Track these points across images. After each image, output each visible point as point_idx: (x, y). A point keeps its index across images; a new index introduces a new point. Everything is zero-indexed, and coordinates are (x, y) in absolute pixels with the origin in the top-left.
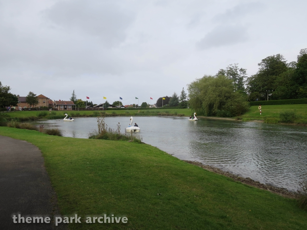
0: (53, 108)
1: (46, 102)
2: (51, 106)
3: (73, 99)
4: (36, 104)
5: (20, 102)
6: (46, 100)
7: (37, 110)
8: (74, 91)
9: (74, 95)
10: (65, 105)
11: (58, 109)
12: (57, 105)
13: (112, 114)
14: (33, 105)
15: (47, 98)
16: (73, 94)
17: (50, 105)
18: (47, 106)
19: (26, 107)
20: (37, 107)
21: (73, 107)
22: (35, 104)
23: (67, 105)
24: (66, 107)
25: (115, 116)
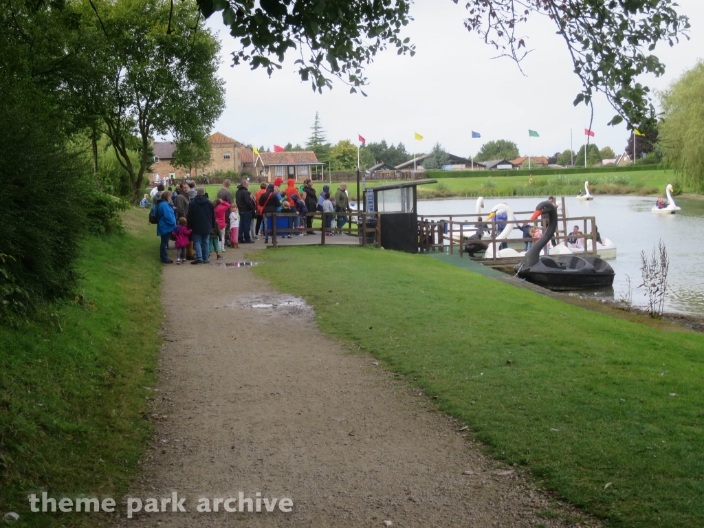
0: (253, 174)
1: (232, 157)
2: (248, 169)
3: (315, 142)
4: (204, 164)
5: (157, 159)
6: (231, 150)
7: (207, 183)
8: (317, 117)
9: (319, 130)
10: (288, 166)
11: (267, 177)
12: (267, 167)
13: (433, 193)
14: (196, 167)
15: (236, 145)
16: (316, 128)
17: (244, 166)
18: (237, 171)
19: (174, 174)
20: (206, 173)
21: (313, 169)
22: (202, 166)
23: (294, 166)
24: (291, 172)
25: (442, 196)
